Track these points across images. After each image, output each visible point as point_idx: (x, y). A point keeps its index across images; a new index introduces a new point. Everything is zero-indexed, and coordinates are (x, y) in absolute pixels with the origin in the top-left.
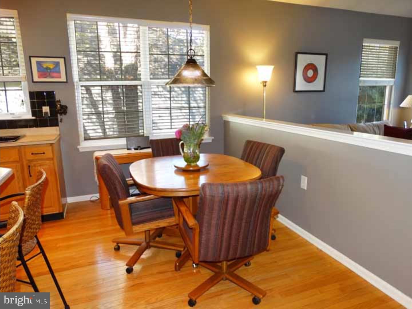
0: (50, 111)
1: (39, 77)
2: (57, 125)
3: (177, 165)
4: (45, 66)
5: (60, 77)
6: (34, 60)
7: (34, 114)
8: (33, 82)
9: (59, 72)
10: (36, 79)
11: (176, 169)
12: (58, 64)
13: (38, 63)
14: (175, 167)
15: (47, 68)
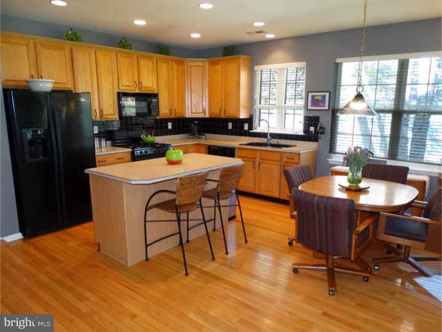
0: (315, 130)
1: (312, 106)
2: (317, 141)
3: (341, 184)
4: (316, 98)
5: (324, 106)
6: (310, 94)
7: (304, 132)
8: (307, 110)
9: (324, 102)
10: (310, 108)
11: (340, 187)
12: (324, 97)
13: (313, 96)
14: (340, 185)
15: (317, 100)
